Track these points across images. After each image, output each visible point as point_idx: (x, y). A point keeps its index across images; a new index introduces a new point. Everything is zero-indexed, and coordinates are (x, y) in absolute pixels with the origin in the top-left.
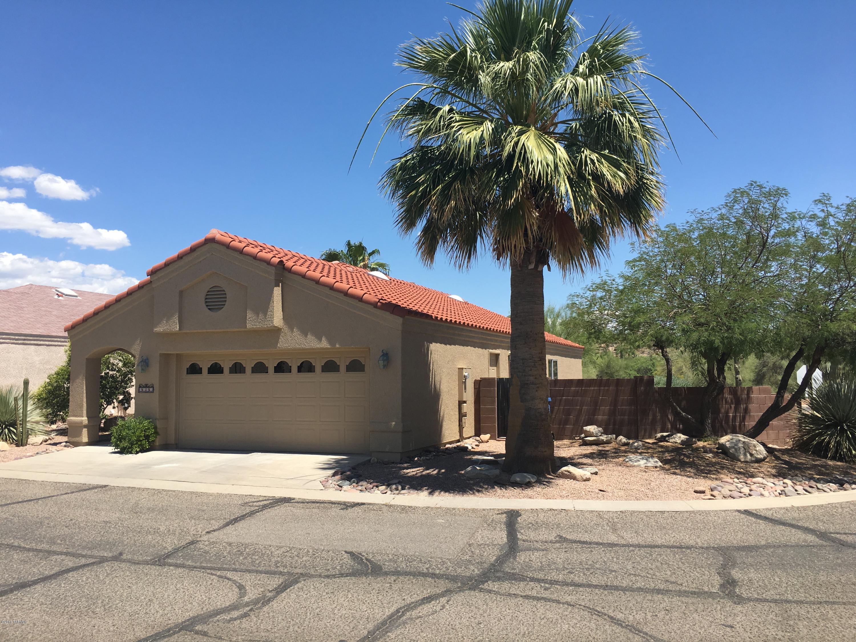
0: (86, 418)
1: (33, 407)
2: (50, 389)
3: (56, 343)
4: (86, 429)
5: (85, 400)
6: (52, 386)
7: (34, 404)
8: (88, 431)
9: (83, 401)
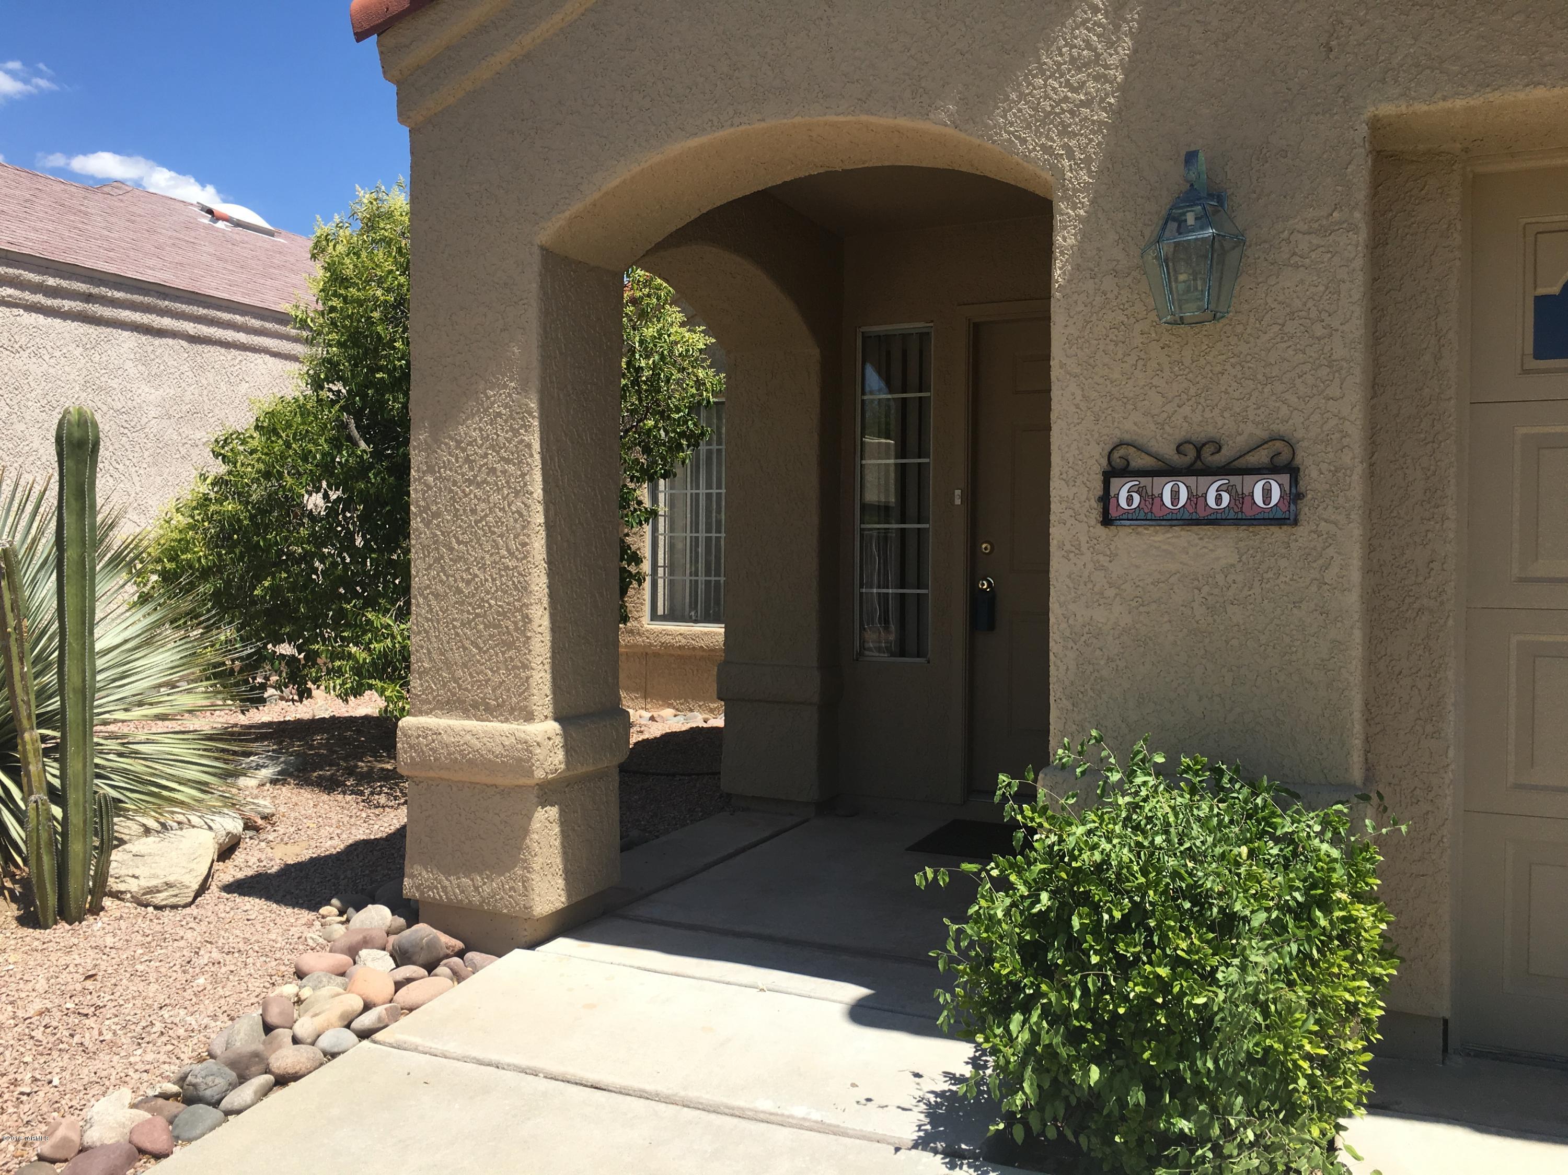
0: (553, 727)
1: (140, 621)
2: (234, 518)
3: (230, 335)
4: (553, 812)
5: (539, 582)
6: (242, 496)
7: (144, 599)
8: (565, 822)
9: (525, 589)
